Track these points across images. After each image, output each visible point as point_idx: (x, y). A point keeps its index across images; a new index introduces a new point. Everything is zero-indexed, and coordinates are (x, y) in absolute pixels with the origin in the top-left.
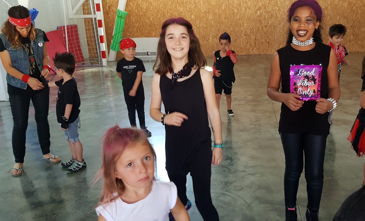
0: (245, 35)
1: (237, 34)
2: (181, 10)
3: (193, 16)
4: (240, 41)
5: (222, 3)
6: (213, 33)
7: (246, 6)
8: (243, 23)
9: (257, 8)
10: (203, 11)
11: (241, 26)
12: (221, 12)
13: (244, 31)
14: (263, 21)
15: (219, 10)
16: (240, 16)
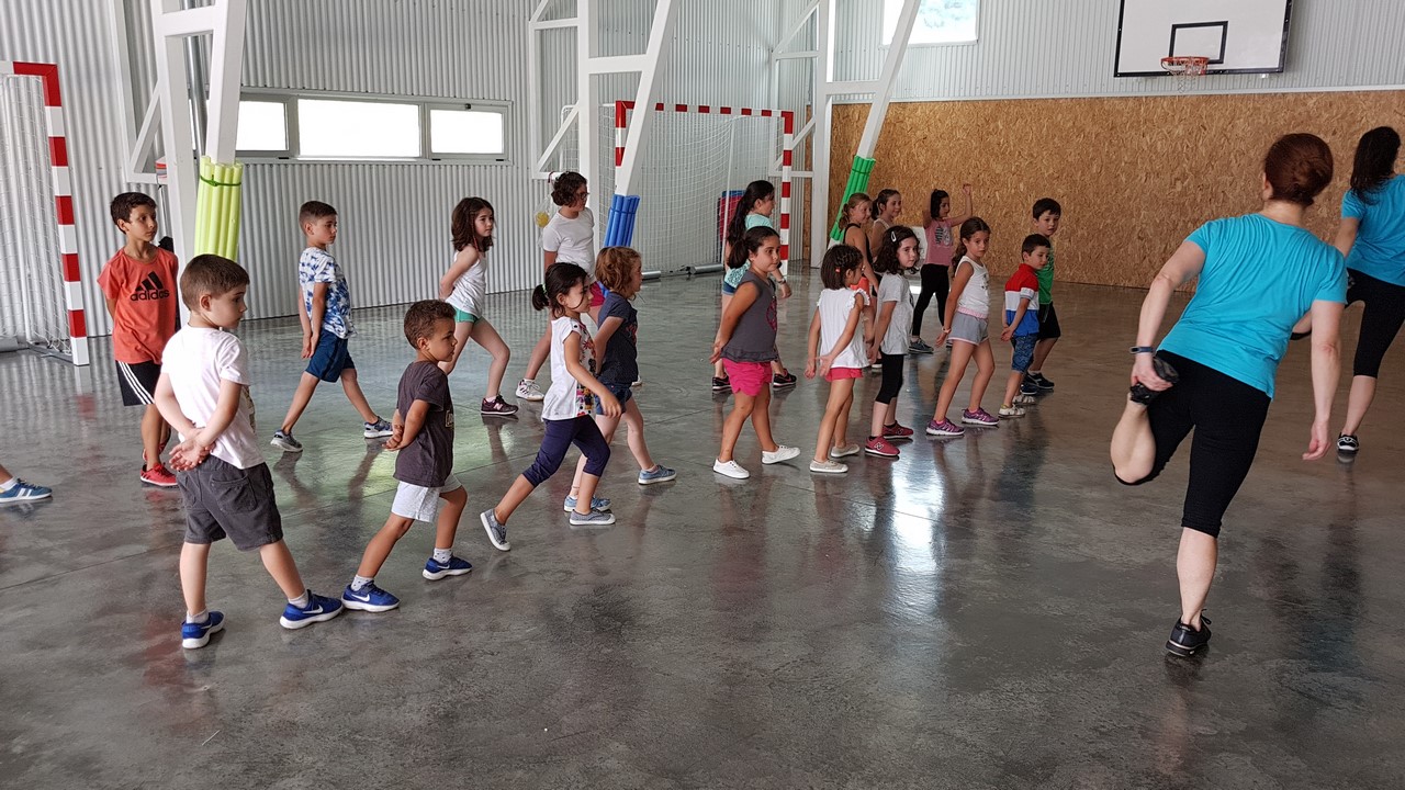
0: (1139, 238)
1: (1121, 234)
2: (998, 168)
3: (1021, 185)
4: (1126, 251)
5: (1093, 159)
6: (1064, 228)
7: (1149, 168)
8: (1139, 210)
9: (1176, 175)
10: (1046, 175)
11: (1132, 214)
12: (1087, 178)
13: (1138, 229)
14: (1189, 208)
15: (1083, 174)
16: (1131, 191)
